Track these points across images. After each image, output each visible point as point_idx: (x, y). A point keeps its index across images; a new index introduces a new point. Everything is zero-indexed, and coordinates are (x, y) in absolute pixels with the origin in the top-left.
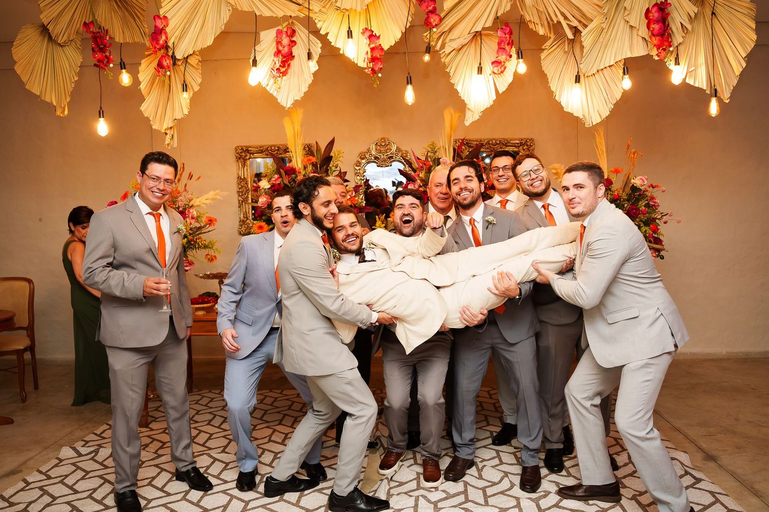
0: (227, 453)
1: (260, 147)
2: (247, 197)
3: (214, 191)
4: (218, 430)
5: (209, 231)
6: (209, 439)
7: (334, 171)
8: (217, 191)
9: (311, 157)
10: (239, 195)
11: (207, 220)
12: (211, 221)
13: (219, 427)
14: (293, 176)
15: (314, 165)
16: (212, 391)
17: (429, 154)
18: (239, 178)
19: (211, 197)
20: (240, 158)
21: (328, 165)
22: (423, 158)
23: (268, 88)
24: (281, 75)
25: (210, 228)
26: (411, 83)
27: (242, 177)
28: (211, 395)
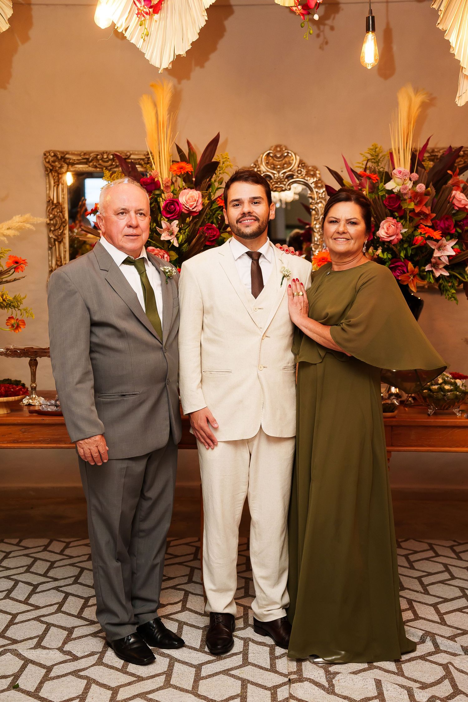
0: (45, 648)
1: (85, 154)
2: (63, 234)
3: (21, 216)
4: (24, 607)
5: (15, 280)
6: (11, 623)
7: (218, 189)
8: (27, 216)
9: (183, 164)
10: (50, 230)
11: (10, 261)
12: (17, 264)
13: (26, 602)
14: (157, 192)
15: (187, 178)
16: (6, 540)
17: (369, 164)
18: (50, 202)
19: (17, 225)
20: (51, 170)
21: (211, 178)
22: (359, 171)
23: (127, 34)
24: (151, 10)
25: (16, 275)
26: (374, 30)
27: (55, 202)
28: (8, 548)
